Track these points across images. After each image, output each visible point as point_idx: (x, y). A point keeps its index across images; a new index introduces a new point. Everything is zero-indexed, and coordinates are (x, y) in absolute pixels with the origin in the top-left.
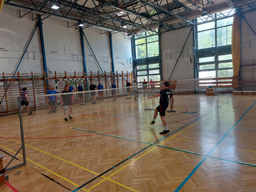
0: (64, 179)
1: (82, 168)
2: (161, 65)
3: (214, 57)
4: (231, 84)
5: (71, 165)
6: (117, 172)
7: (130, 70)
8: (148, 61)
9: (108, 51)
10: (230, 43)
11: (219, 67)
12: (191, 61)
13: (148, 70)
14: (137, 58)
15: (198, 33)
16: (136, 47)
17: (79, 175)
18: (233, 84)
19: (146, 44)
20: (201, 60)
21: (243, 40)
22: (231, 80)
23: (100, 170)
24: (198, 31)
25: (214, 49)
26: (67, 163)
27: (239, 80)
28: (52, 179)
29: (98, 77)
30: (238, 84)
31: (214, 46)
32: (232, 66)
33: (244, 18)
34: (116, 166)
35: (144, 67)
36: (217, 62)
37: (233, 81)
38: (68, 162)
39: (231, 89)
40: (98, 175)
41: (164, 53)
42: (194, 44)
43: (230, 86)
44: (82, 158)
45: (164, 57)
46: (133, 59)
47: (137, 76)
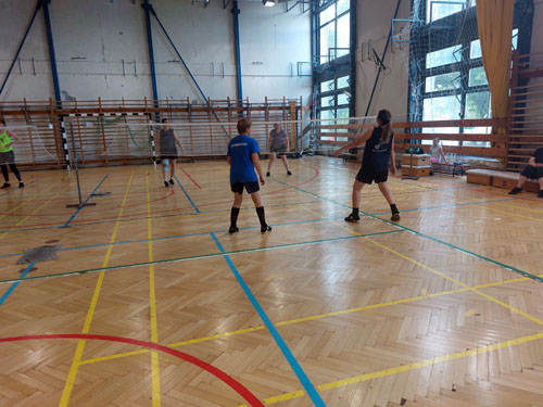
2: (353, 80)
16: (322, 30)
19: (336, 19)
20: (434, 59)
32: (486, 82)
46: (312, 64)
47: (320, 109)
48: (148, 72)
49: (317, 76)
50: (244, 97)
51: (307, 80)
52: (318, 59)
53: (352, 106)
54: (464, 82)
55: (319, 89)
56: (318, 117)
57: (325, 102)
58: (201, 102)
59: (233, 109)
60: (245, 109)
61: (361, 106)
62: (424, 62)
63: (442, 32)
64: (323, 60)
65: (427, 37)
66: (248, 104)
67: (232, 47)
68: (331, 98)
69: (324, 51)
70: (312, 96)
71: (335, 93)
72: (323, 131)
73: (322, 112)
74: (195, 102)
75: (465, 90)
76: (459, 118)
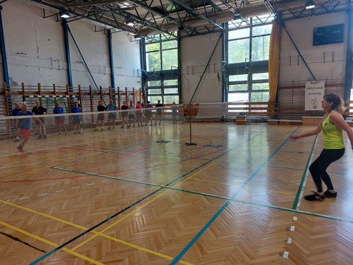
0: (36, 237)
1: (64, 221)
2: (180, 82)
3: (247, 75)
4: (266, 111)
5: (46, 218)
6: (113, 225)
7: (138, 87)
8: (163, 75)
9: (106, 58)
10: (267, 58)
11: (253, 89)
12: (219, 78)
13: (162, 87)
14: (148, 70)
15: (229, 42)
16: (147, 54)
17: (57, 232)
18: (269, 111)
19: (161, 50)
20: (232, 78)
21: (282, 55)
22: (266, 106)
23: (89, 223)
24: (229, 39)
25: (248, 64)
26: (40, 215)
27: (276, 106)
28: (16, 239)
29: (89, 94)
30: (275, 111)
31: (248, 61)
32: (268, 88)
33: (284, 27)
34: (112, 217)
35: (158, 83)
36: (250, 82)
37: (269, 106)
38: (42, 214)
39: (265, 117)
40: (87, 229)
41: (184, 66)
42: (223, 57)
43: (264, 113)
44: (63, 209)
45: (184, 72)
46: (142, 71)
47: (147, 95)
48: (66, 68)
50: (116, 87)
52: (145, 68)
53: (180, 94)
54: (250, 88)
55: (147, 85)
60: (117, 94)
62: (228, 79)
66: (118, 91)
73: (149, 97)
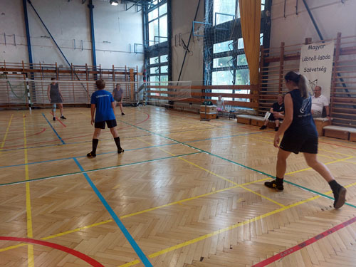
3: (231, 42)
16: (150, 24)
19: (159, 18)
32: (246, 63)
45: (173, 44)
46: (144, 46)
47: (149, 75)
49: (147, 53)
50: (98, 65)
51: (141, 56)
52: (148, 43)
53: (170, 74)
54: (235, 62)
55: (149, 62)
56: (148, 80)
57: (153, 70)
58: (66, 66)
59: (89, 72)
60: (99, 72)
61: (176, 74)
62: (212, 49)
63: (222, 31)
64: (151, 44)
65: (213, 34)
66: (100, 69)
67: (89, 30)
68: (157, 68)
69: (151, 38)
70: (144, 66)
71: (159, 65)
72: (151, 89)
73: (151, 77)
74: (61, 66)
75: (235, 67)
76: (232, 84)
